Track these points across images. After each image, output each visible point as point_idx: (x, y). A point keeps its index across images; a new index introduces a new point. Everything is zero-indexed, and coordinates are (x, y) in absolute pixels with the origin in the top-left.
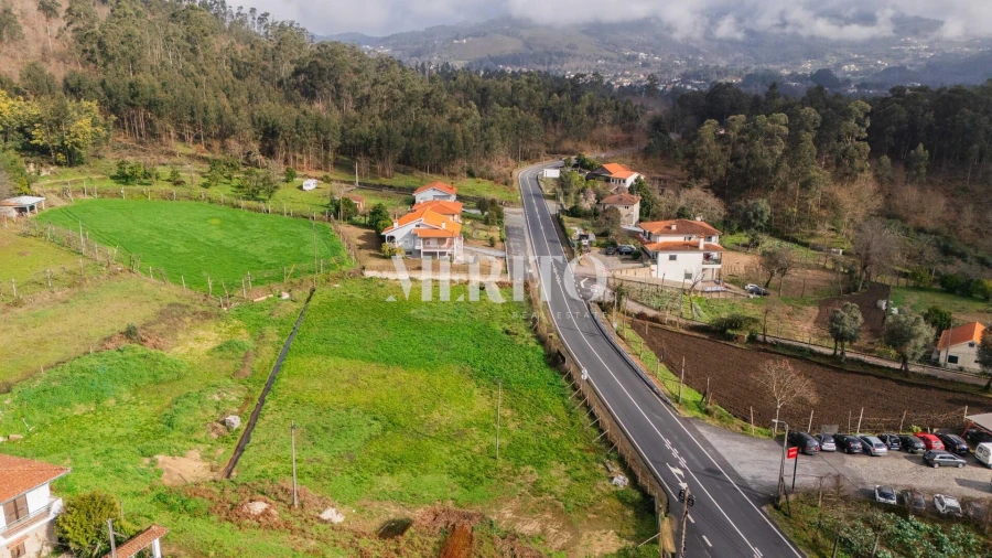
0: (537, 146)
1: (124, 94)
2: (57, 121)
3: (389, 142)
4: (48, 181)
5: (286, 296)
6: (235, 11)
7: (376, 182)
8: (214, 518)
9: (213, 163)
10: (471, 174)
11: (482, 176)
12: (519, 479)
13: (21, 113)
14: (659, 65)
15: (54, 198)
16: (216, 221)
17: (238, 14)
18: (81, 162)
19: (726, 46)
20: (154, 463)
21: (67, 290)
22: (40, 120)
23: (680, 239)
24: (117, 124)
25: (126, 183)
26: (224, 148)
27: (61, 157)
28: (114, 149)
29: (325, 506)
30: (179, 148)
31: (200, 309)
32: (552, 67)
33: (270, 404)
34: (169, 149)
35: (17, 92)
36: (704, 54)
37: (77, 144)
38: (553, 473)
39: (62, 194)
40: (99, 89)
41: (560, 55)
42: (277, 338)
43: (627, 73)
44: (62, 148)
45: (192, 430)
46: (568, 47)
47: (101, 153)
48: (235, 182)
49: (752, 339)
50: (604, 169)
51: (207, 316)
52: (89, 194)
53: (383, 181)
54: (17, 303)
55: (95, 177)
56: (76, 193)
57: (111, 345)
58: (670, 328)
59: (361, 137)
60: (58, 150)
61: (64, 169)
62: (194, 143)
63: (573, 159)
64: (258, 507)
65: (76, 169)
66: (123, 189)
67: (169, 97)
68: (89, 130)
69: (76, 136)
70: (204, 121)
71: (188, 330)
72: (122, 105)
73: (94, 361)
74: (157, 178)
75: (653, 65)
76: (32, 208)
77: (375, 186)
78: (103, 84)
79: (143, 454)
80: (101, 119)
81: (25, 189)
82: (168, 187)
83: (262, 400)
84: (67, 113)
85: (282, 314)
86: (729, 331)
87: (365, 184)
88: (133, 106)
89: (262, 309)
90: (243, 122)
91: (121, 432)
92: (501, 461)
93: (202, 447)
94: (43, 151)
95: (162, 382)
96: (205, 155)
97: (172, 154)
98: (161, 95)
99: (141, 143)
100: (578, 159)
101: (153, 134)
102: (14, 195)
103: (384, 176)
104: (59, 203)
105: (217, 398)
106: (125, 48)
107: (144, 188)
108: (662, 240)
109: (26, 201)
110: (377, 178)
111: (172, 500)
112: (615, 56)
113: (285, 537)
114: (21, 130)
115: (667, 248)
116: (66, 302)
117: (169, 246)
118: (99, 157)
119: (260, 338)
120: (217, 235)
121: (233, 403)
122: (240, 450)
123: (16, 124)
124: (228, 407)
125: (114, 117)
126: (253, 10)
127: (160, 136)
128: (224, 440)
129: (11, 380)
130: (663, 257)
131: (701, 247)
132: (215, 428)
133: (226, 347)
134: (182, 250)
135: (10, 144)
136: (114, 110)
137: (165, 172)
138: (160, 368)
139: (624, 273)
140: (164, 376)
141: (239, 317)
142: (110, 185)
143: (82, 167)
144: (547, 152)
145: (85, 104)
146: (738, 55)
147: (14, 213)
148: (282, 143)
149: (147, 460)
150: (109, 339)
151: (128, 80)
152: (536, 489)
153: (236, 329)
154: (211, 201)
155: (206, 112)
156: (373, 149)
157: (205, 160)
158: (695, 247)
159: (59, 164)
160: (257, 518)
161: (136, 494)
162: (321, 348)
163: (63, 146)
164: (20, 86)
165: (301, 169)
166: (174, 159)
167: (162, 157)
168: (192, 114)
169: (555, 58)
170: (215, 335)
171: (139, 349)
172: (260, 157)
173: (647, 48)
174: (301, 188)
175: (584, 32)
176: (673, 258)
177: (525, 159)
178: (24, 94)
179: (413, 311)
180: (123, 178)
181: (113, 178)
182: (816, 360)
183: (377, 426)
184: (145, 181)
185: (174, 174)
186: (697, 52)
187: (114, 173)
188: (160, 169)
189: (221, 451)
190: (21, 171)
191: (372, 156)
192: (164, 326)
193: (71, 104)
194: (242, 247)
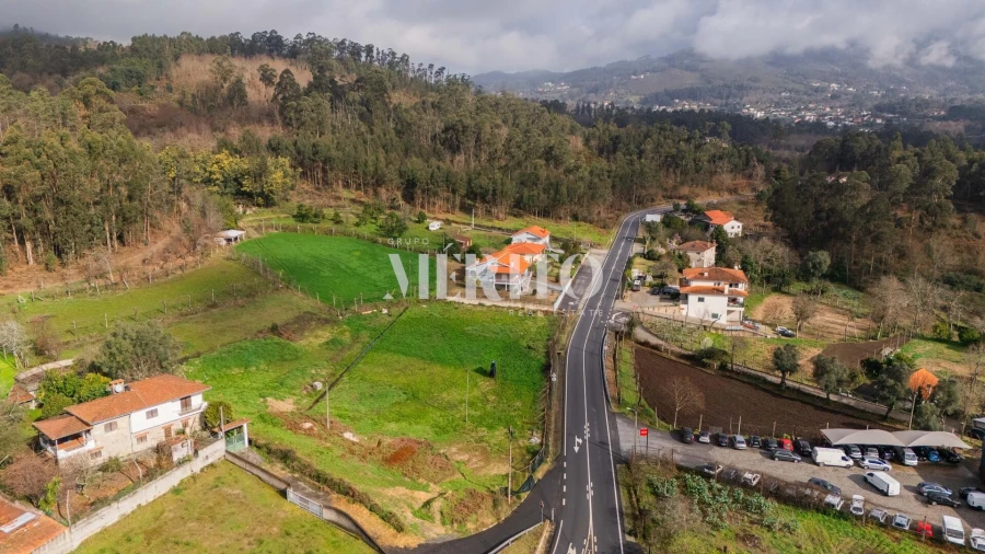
0: (652, 191)
1: (308, 151)
2: (260, 174)
3: (502, 192)
4: (251, 218)
5: (385, 311)
6: (416, 67)
7: (490, 224)
8: (284, 428)
9: (366, 206)
10: (575, 218)
11: (585, 220)
12: (473, 434)
13: (237, 167)
14: (850, 97)
15: (252, 231)
16: (357, 254)
17: (419, 70)
18: (274, 204)
19: (934, 74)
20: (265, 401)
21: (245, 299)
22: (248, 174)
23: (711, 284)
24: (304, 174)
25: (302, 221)
26: (376, 194)
27: (260, 200)
28: (299, 194)
29: (346, 430)
30: (345, 193)
31: (324, 316)
32: (730, 101)
33: (345, 378)
34: (337, 194)
35: (236, 151)
36: (908, 84)
37: (271, 192)
38: (497, 433)
39: (258, 229)
40: (292, 148)
41: (741, 88)
42: (367, 340)
43: (811, 106)
44: (262, 194)
45: (293, 388)
46: (750, 79)
47: (289, 197)
48: (380, 222)
49: (723, 367)
50: (705, 215)
51: (327, 321)
52: (276, 229)
53: (497, 223)
54: (214, 306)
55: (282, 216)
56: (267, 228)
57: (261, 335)
58: (665, 355)
59: (481, 188)
60: (258, 195)
61: (263, 209)
62: (357, 189)
63: (683, 204)
64: (308, 425)
65: (270, 209)
66: (299, 226)
67: (340, 154)
68: (279, 181)
69: (272, 185)
70: (365, 173)
71: (313, 330)
72: (307, 162)
73: (248, 344)
74: (323, 218)
75: (844, 97)
76: (236, 239)
77: (488, 227)
78: (295, 144)
79: (261, 396)
80: (290, 171)
81: (233, 225)
82: (329, 225)
83: (341, 376)
84: (267, 168)
85: (377, 324)
86: (705, 360)
87: (480, 226)
88: (314, 161)
89: (365, 320)
90: (391, 174)
91: (255, 385)
92: (468, 423)
93: (295, 398)
94: (250, 196)
95: (286, 360)
96: (362, 199)
97: (339, 198)
98: (334, 153)
99: (318, 189)
100: (687, 205)
101: (326, 183)
102: (224, 230)
103: (498, 218)
104: (256, 235)
105: (313, 372)
106: (314, 115)
107: (314, 226)
108: (694, 284)
109: (232, 233)
110: (491, 220)
111: (266, 417)
112: (801, 88)
113: (316, 440)
114: (236, 180)
115: (697, 291)
116: (243, 306)
117: (320, 271)
118: (287, 200)
119: (355, 339)
120: (355, 264)
121: (322, 376)
122: (317, 401)
123: (233, 175)
124: (318, 377)
125: (300, 170)
126: (431, 66)
127: (332, 184)
128: (309, 395)
129: (201, 350)
130: (693, 299)
131: (726, 292)
132: (306, 388)
133: (333, 342)
134: (327, 274)
135: (228, 190)
136: (301, 164)
137: (329, 212)
138: (286, 351)
139: (656, 310)
140: (287, 357)
141: (348, 324)
142: (291, 222)
143: (274, 208)
144: (664, 197)
145: (281, 160)
146: (951, 84)
147: (224, 243)
148: (419, 192)
149: (262, 400)
150: (261, 332)
151: (313, 141)
152: (481, 440)
153: (342, 332)
154: (358, 237)
155: (366, 166)
156: (489, 197)
157: (361, 203)
158: (720, 292)
159: (259, 205)
160: (305, 430)
161: (250, 414)
162: (393, 348)
163: (263, 193)
164: (239, 148)
165: (433, 212)
166: (340, 203)
167: (331, 201)
168: (356, 168)
169: (734, 91)
170: (328, 334)
171: (276, 339)
172: (401, 202)
173: (840, 78)
174: (428, 228)
175: (770, 63)
176: (701, 300)
177: (639, 203)
178: (240, 153)
179: (470, 328)
180: (301, 217)
181: (294, 216)
182: (765, 387)
183: (405, 397)
184: (316, 220)
185: (337, 215)
186: (901, 81)
187: (295, 213)
188: (325, 211)
189: (305, 401)
190: (232, 211)
191: (488, 202)
192: (297, 326)
193: (270, 161)
194: (368, 274)
